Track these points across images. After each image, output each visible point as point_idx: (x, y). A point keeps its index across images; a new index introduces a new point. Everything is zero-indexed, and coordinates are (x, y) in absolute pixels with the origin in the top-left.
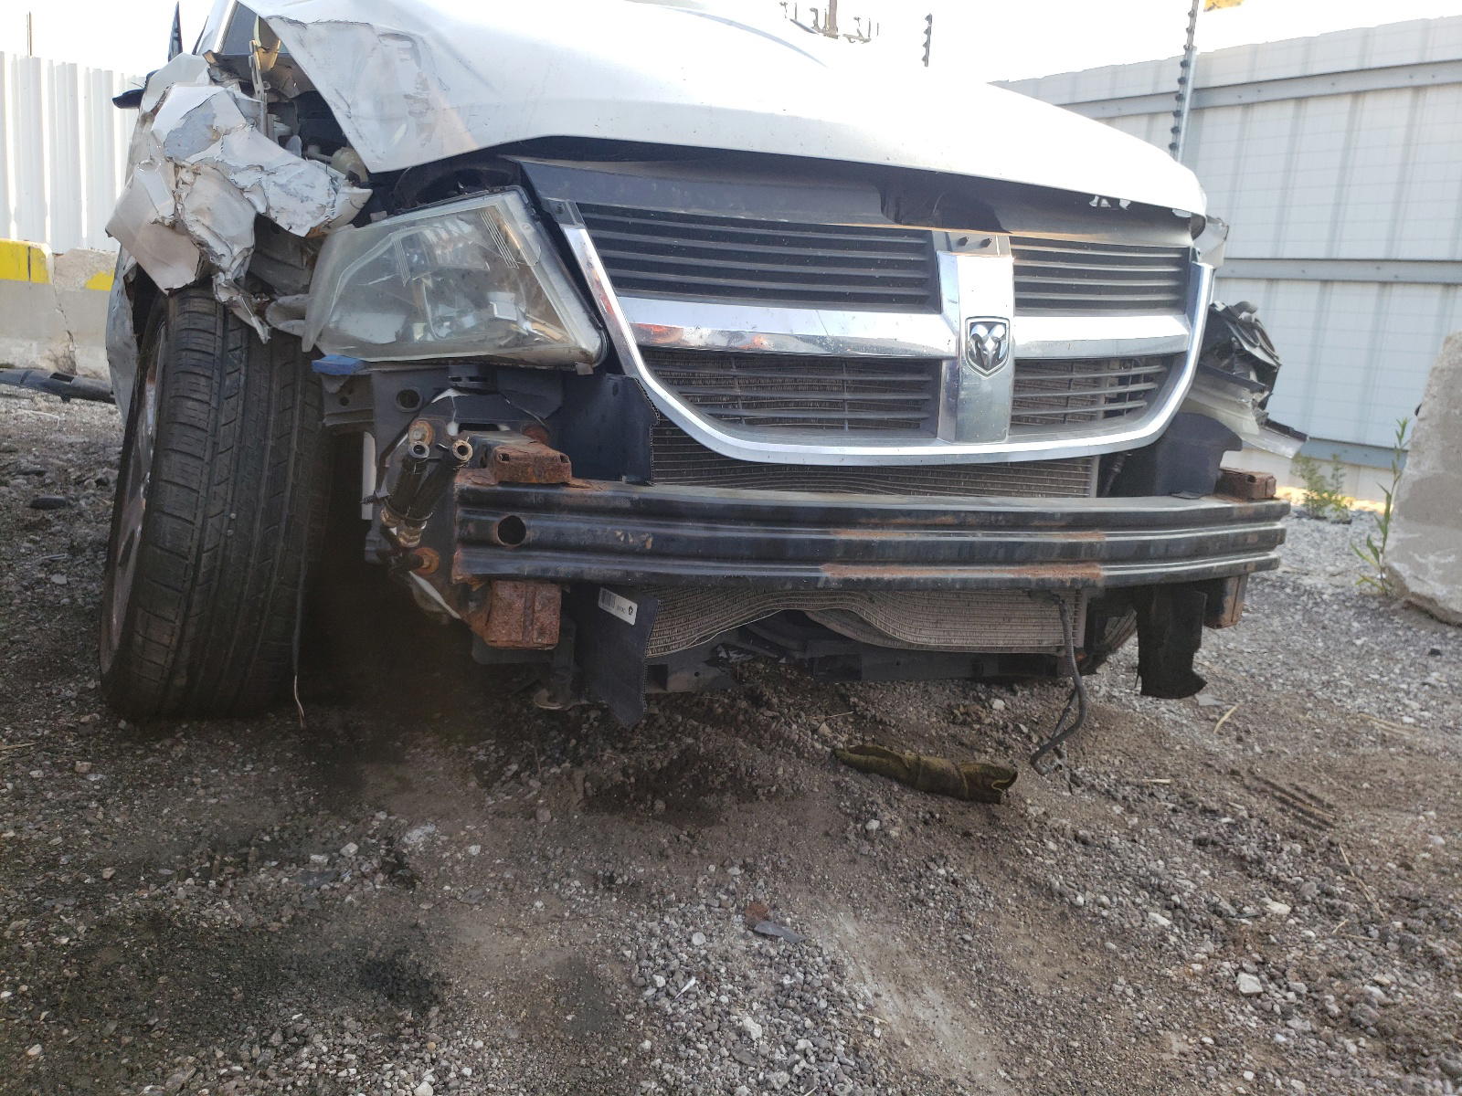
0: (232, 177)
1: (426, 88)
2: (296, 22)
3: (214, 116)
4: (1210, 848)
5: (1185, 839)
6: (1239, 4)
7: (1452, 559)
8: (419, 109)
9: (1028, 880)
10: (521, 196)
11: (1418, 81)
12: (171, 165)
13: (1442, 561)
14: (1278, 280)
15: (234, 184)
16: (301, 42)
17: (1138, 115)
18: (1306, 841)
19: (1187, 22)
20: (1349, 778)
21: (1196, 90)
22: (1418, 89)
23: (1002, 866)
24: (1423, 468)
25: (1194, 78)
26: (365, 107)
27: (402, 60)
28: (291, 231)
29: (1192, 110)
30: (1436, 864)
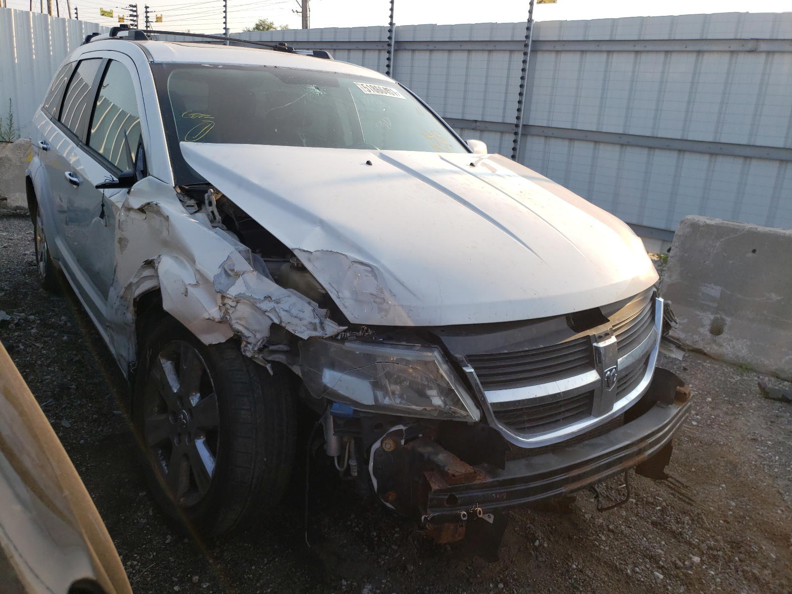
0: (258, 305)
1: (382, 292)
2: (308, 251)
3: (234, 265)
4: (659, 527)
5: (647, 522)
6: (554, 2)
7: (686, 321)
8: (379, 300)
9: (605, 563)
10: (440, 351)
11: (637, 48)
12: (219, 296)
13: (682, 322)
14: (574, 139)
15: (260, 309)
16: (309, 260)
17: (504, 50)
18: (690, 514)
19: (528, 7)
20: (685, 465)
21: (533, 41)
22: (637, 52)
23: (592, 556)
24: (672, 279)
25: (532, 37)
26: (346, 293)
27: (366, 276)
28: (295, 334)
29: (532, 51)
30: (736, 517)
